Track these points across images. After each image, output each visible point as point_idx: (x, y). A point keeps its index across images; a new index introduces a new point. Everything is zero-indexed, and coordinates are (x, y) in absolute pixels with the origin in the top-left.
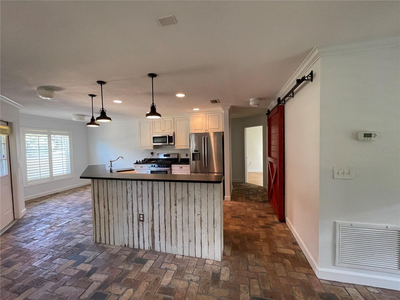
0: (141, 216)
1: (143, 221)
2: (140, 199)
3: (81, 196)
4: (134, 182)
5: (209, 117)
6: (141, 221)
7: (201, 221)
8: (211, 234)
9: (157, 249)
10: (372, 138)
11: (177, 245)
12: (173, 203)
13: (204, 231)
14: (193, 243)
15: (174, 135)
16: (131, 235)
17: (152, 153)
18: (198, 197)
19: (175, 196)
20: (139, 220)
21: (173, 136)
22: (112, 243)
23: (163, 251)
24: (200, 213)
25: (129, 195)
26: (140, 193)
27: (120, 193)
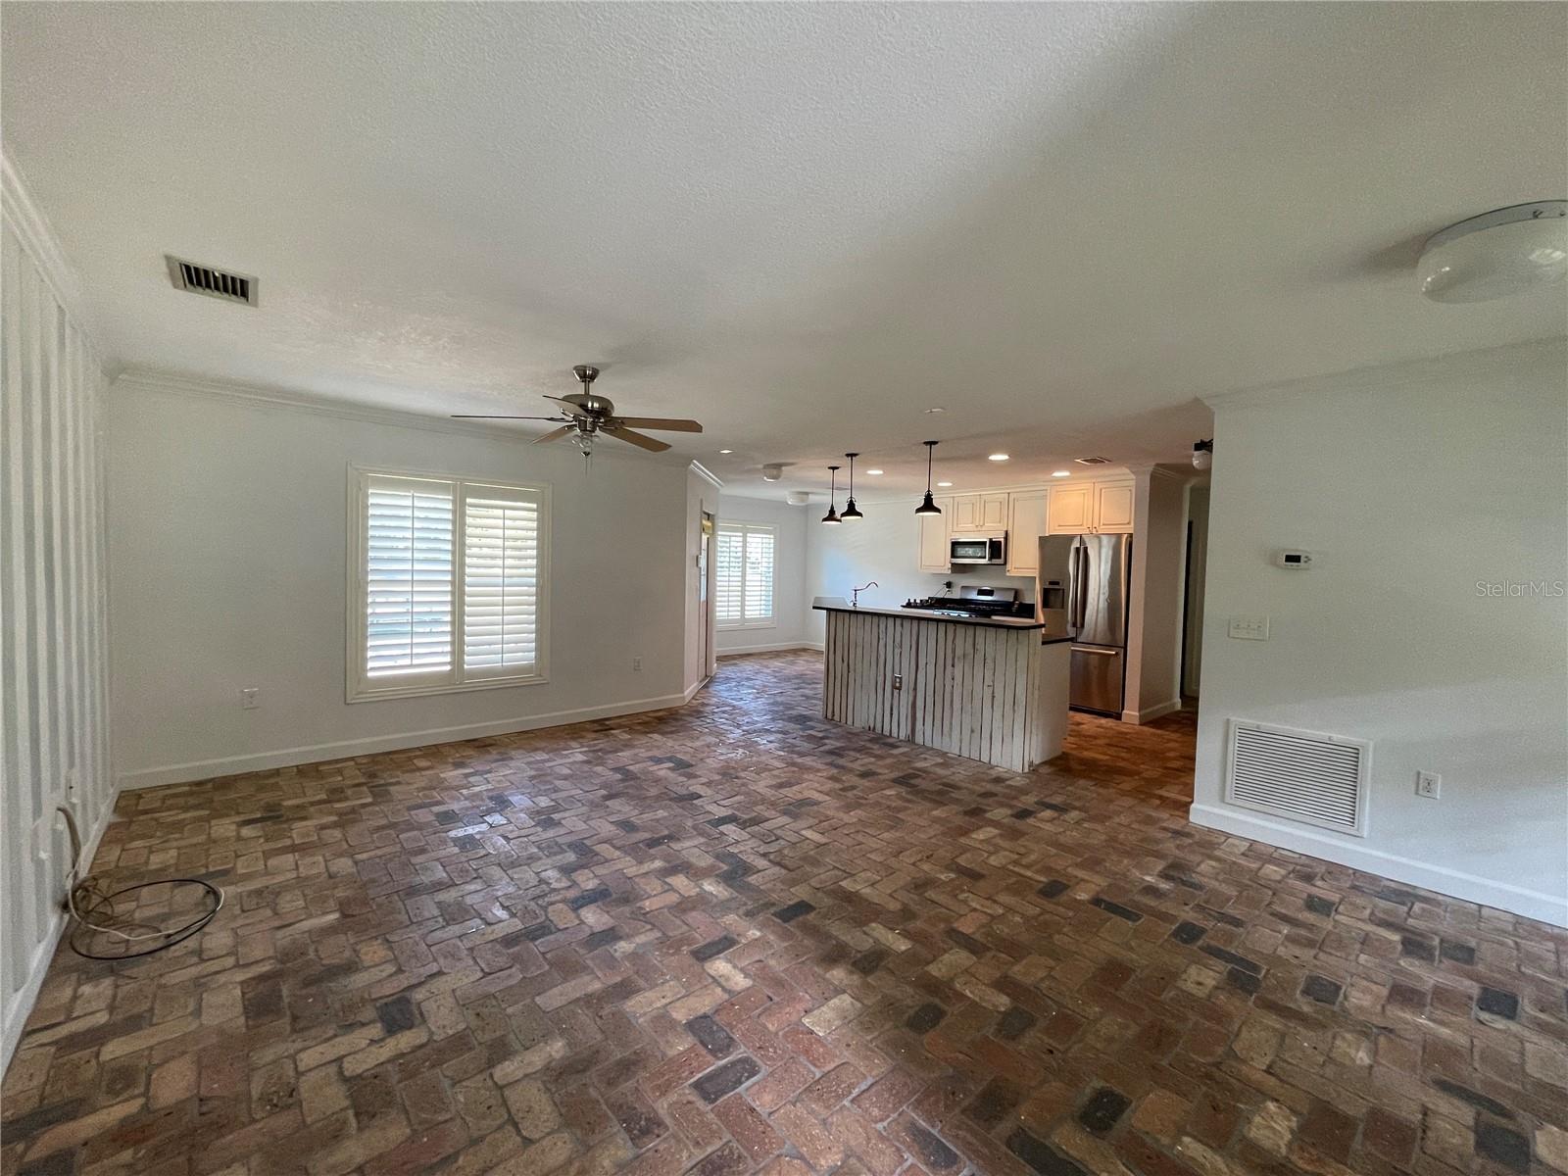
0: (898, 680)
1: (900, 689)
2: (897, 651)
3: (793, 663)
4: (891, 621)
5: (1103, 491)
6: (896, 688)
7: (993, 697)
8: (1008, 722)
9: (919, 739)
10: (1302, 564)
11: (951, 737)
12: (949, 662)
13: (997, 715)
14: (977, 734)
15: (1006, 539)
16: (879, 711)
17: (949, 585)
18: (990, 650)
19: (954, 651)
20: (894, 687)
21: (1002, 540)
22: (850, 722)
23: (928, 744)
24: (991, 684)
25: (882, 642)
26: (898, 640)
27: (867, 638)
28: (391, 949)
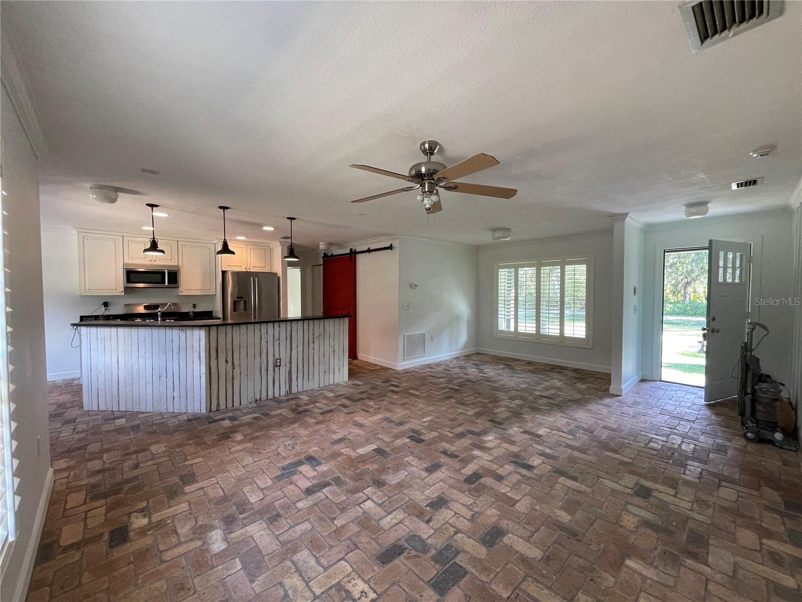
0: (278, 361)
1: (279, 366)
2: (276, 343)
5: (251, 249)
7: (334, 352)
9: (294, 390)
11: (314, 380)
12: (311, 341)
14: (327, 372)
15: (179, 270)
16: (264, 387)
17: (106, 305)
19: (313, 334)
20: (275, 366)
22: (237, 404)
23: (300, 389)
24: (333, 345)
25: (264, 341)
26: (277, 337)
27: (250, 341)
28: (620, 515)
